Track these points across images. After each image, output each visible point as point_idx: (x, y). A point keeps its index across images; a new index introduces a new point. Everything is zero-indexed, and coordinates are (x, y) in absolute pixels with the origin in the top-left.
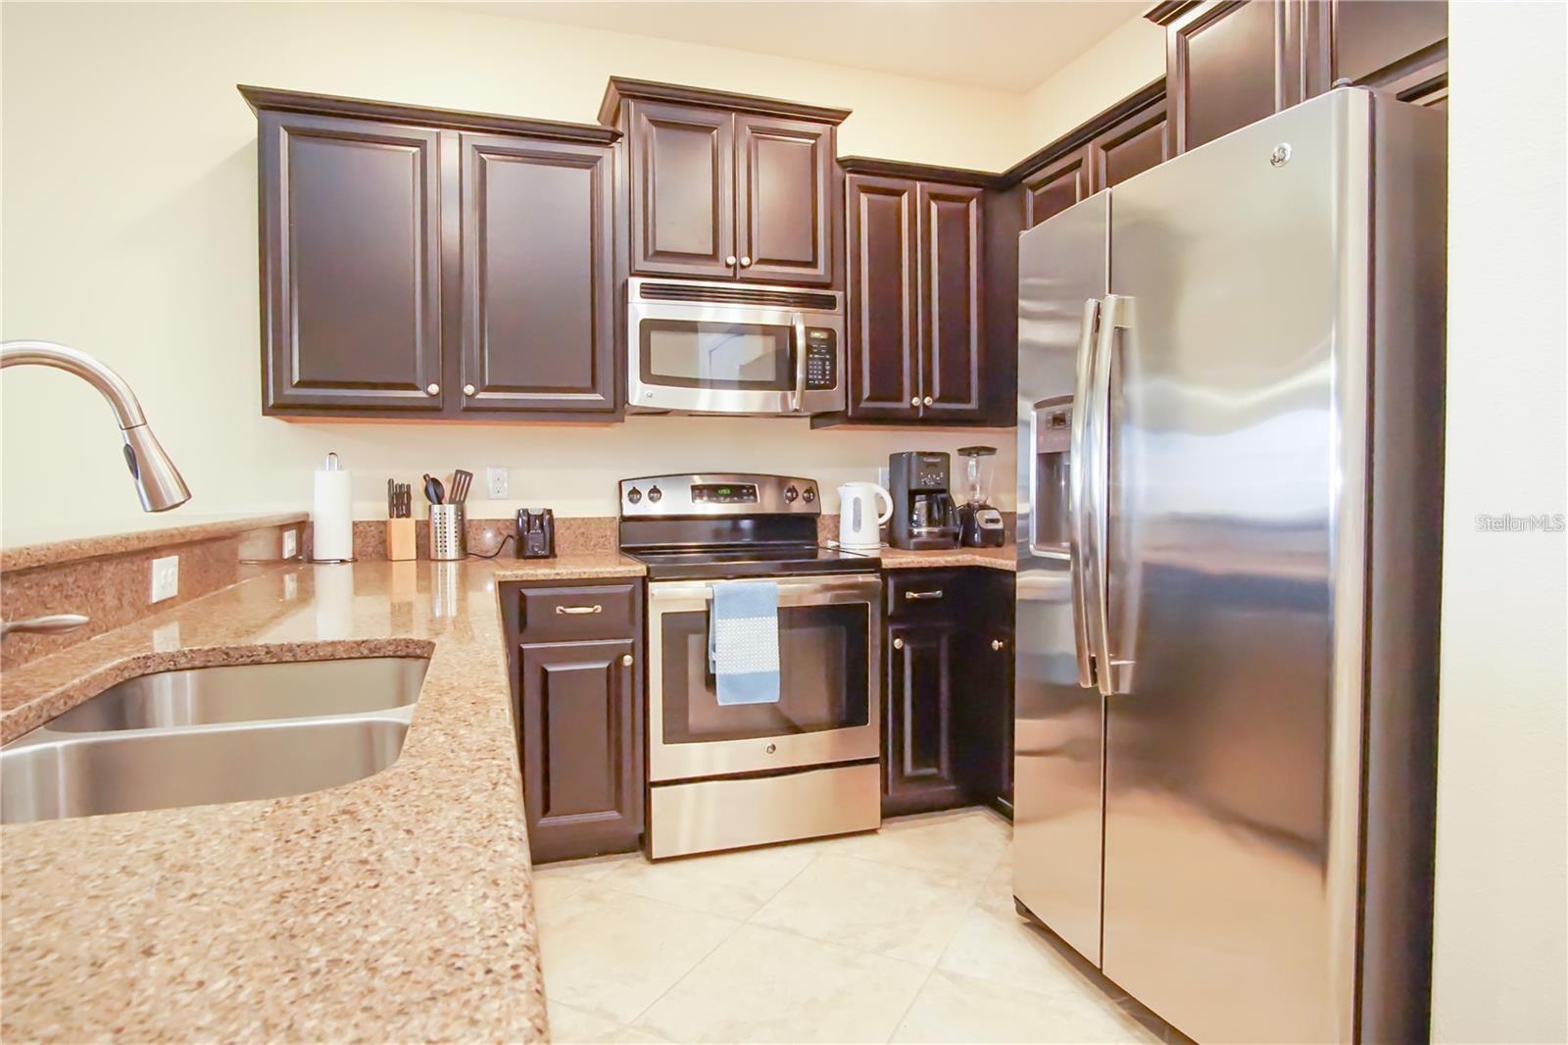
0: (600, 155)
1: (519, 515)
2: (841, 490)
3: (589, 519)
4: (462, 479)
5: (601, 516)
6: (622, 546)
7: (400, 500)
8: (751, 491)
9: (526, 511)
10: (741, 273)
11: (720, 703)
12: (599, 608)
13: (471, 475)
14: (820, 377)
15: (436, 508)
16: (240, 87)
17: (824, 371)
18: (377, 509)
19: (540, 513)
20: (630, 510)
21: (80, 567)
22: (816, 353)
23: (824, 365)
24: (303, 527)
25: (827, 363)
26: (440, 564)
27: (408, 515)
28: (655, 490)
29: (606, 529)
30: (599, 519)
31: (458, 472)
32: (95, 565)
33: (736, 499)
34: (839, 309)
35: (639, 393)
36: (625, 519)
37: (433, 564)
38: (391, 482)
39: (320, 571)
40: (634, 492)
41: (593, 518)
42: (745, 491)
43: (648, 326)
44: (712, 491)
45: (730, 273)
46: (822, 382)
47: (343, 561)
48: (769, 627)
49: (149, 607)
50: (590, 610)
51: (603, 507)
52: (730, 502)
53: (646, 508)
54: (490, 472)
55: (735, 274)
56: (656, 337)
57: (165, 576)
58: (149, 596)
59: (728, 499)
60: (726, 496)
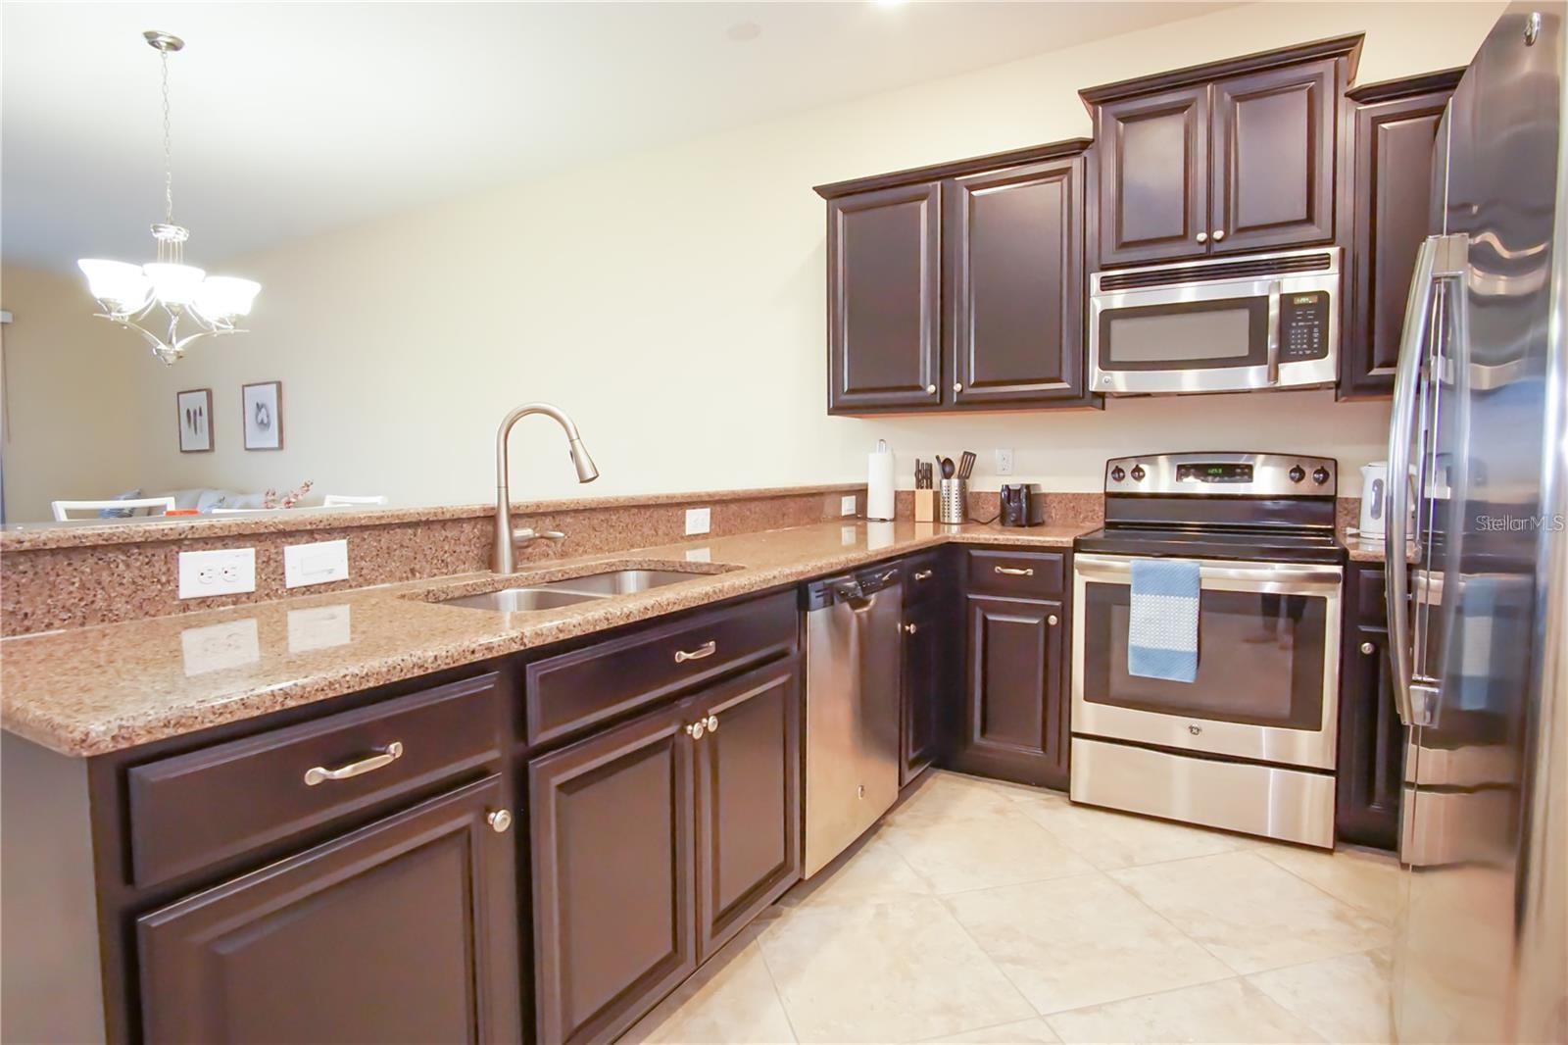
0: (1069, 166)
1: (1002, 490)
2: (1364, 469)
3: (1078, 494)
4: (969, 458)
5: (1091, 492)
6: (1107, 520)
7: (924, 476)
8: (1246, 470)
9: (1007, 486)
10: (1217, 248)
11: (1131, 673)
12: (1030, 572)
13: (975, 455)
14: (1305, 346)
15: (945, 482)
16: (814, 188)
17: (1311, 338)
18: (908, 482)
19: (1018, 488)
20: (1115, 487)
21: (621, 512)
22: (1301, 321)
23: (1311, 333)
24: (861, 493)
25: (1316, 330)
26: (946, 526)
27: (931, 488)
28: (1137, 469)
29: (1094, 505)
30: (1089, 494)
31: (965, 453)
32: (636, 511)
33: (1226, 478)
34: (1334, 268)
35: (1097, 379)
36: (1109, 495)
37: (942, 526)
38: (918, 461)
39: (870, 525)
40: (1118, 470)
41: (1082, 494)
42: (1238, 471)
43: (1108, 316)
44: (1203, 471)
45: (1203, 249)
46: (1308, 352)
47: (883, 520)
48: (1188, 608)
49: (682, 538)
50: (1022, 572)
51: (1093, 484)
52: (1219, 482)
53: (1129, 485)
54: (997, 454)
55: (1209, 249)
56: (1117, 326)
57: (698, 521)
58: (684, 531)
59: (1218, 479)
60: (1215, 475)
